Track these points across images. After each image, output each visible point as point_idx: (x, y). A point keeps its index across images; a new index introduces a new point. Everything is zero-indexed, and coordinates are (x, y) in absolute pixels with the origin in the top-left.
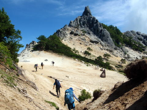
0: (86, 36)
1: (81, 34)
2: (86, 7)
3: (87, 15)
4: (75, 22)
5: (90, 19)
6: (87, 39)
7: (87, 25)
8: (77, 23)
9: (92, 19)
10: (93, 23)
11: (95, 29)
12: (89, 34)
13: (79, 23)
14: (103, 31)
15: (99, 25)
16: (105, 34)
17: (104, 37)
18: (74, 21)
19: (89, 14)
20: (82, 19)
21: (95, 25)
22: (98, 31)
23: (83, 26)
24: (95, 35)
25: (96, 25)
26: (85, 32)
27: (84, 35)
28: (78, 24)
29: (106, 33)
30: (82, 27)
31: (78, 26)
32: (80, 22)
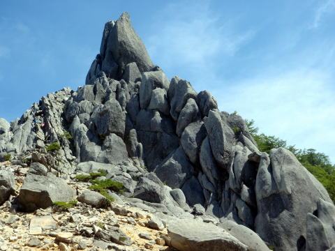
0: (125, 213)
1: (82, 199)
2: (108, 26)
3: (120, 74)
4: (29, 125)
5: (150, 98)
6: (132, 232)
7: (126, 138)
8: (45, 129)
9: (161, 93)
10: (173, 124)
12: (151, 197)
13: (58, 129)
14: (264, 167)
15: (227, 130)
16: (289, 187)
17: (285, 213)
18: (23, 120)
19: (133, 65)
20: (86, 104)
21: (192, 131)
22: (222, 171)
23: (94, 149)
24: (199, 207)
25: (202, 134)
26: (118, 189)
27: (104, 205)
28: (49, 138)
29: (293, 175)
30: (85, 157)
31: (53, 151)
32: (67, 122)
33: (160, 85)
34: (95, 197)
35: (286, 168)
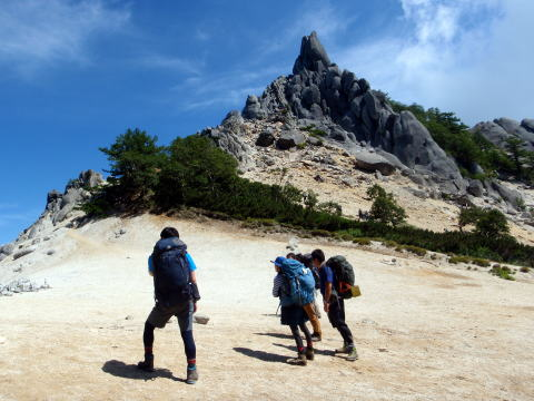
0: (331, 148)
1: (308, 142)
2: (304, 39)
3: (313, 68)
4: (269, 99)
5: (332, 81)
6: (337, 158)
7: (321, 105)
8: (278, 101)
9: (338, 79)
10: (347, 97)
11: (358, 121)
12: (340, 138)
13: (284, 102)
14: (398, 121)
15: (376, 100)
16: (412, 132)
17: (409, 146)
18: (264, 96)
19: (320, 62)
20: (298, 86)
21: (357, 101)
22: (374, 123)
23: (306, 112)
24: (364, 143)
25: (363, 103)
26: (323, 134)
27: (319, 144)
28: (281, 106)
29: (413, 125)
30: (301, 116)
31: (284, 113)
32: (289, 97)
33: (337, 75)
34: (315, 140)
35: (410, 122)
